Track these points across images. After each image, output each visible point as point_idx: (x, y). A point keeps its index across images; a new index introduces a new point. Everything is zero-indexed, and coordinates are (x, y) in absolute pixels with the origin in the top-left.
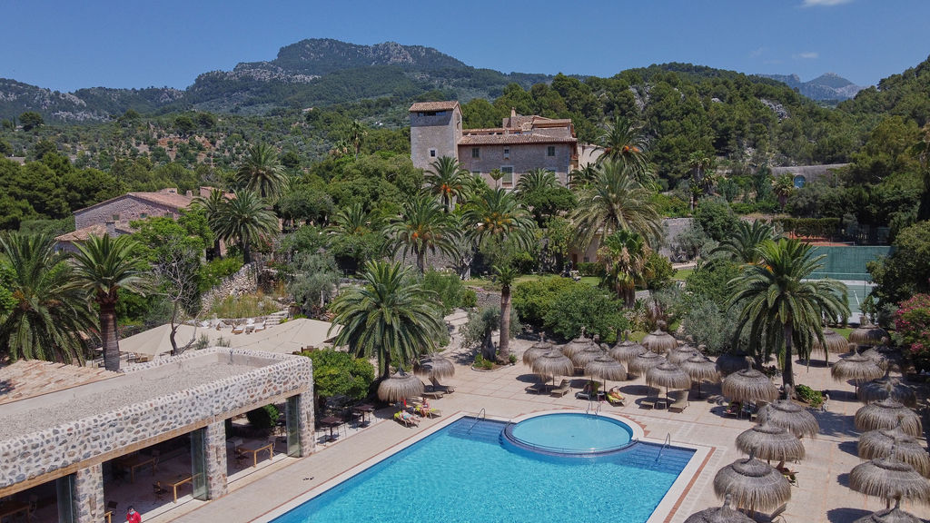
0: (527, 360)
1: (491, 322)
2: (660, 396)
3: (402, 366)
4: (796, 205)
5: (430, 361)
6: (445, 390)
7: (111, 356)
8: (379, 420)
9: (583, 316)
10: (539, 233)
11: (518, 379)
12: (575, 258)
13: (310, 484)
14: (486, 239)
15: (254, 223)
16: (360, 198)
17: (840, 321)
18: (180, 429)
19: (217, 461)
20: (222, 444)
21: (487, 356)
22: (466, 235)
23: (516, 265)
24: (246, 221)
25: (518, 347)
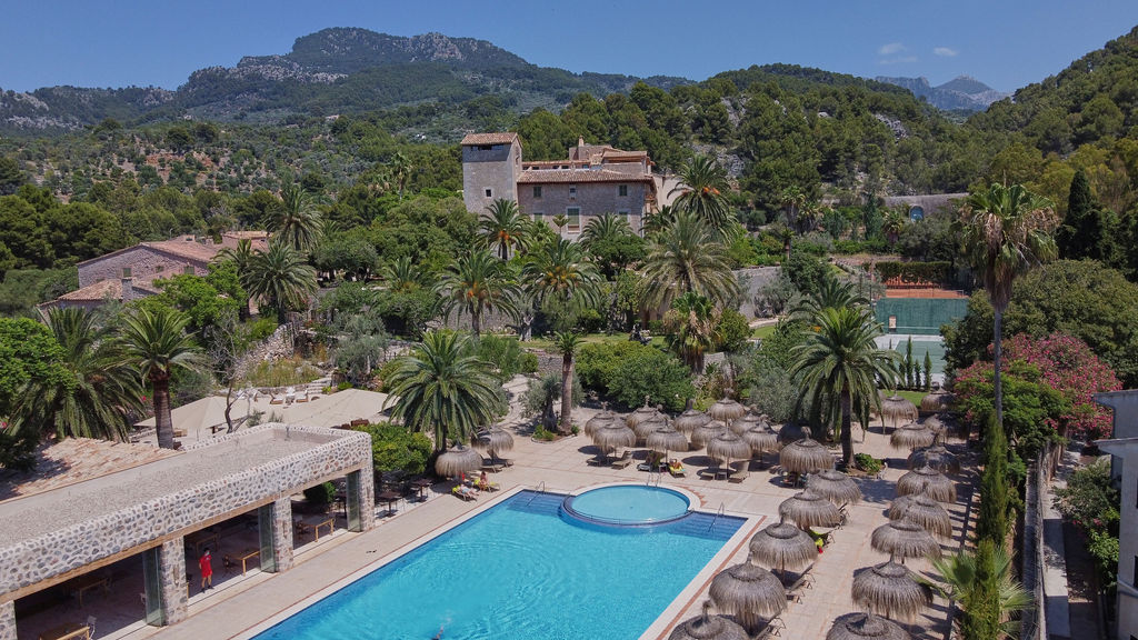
0: (589, 431)
1: (552, 391)
2: (721, 467)
3: (460, 439)
4: (907, 244)
5: (488, 433)
6: (504, 463)
7: (165, 434)
8: (437, 495)
9: (648, 384)
10: (607, 287)
11: (580, 450)
12: (647, 316)
13: (374, 556)
14: (548, 296)
15: (290, 279)
16: (407, 246)
17: (923, 384)
18: (250, 504)
19: (284, 536)
20: (288, 518)
21: (548, 426)
22: (527, 290)
23: (583, 324)
24: (281, 277)
25: (581, 416)
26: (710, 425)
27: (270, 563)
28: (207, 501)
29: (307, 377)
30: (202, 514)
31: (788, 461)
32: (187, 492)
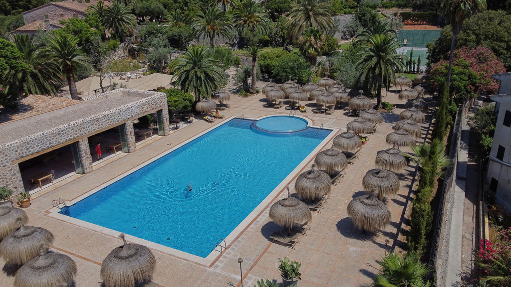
0: (264, 92)
1: (247, 73)
2: (322, 108)
3: (206, 96)
5: (219, 93)
6: (226, 106)
7: (74, 93)
8: (197, 120)
9: (291, 70)
10: (273, 25)
11: (260, 100)
12: (291, 38)
13: (171, 146)
14: (245, 29)
15: (124, 21)
17: (416, 70)
18: (115, 124)
19: (131, 138)
20: (132, 130)
21: (246, 90)
22: (235, 26)
23: (261, 43)
25: (260, 85)
26: (318, 89)
27: (126, 149)
28: (96, 123)
29: (135, 68)
30: (95, 128)
31: (352, 105)
32: (87, 119)
